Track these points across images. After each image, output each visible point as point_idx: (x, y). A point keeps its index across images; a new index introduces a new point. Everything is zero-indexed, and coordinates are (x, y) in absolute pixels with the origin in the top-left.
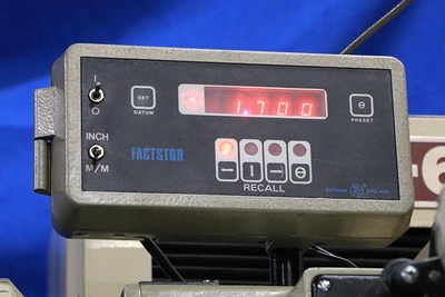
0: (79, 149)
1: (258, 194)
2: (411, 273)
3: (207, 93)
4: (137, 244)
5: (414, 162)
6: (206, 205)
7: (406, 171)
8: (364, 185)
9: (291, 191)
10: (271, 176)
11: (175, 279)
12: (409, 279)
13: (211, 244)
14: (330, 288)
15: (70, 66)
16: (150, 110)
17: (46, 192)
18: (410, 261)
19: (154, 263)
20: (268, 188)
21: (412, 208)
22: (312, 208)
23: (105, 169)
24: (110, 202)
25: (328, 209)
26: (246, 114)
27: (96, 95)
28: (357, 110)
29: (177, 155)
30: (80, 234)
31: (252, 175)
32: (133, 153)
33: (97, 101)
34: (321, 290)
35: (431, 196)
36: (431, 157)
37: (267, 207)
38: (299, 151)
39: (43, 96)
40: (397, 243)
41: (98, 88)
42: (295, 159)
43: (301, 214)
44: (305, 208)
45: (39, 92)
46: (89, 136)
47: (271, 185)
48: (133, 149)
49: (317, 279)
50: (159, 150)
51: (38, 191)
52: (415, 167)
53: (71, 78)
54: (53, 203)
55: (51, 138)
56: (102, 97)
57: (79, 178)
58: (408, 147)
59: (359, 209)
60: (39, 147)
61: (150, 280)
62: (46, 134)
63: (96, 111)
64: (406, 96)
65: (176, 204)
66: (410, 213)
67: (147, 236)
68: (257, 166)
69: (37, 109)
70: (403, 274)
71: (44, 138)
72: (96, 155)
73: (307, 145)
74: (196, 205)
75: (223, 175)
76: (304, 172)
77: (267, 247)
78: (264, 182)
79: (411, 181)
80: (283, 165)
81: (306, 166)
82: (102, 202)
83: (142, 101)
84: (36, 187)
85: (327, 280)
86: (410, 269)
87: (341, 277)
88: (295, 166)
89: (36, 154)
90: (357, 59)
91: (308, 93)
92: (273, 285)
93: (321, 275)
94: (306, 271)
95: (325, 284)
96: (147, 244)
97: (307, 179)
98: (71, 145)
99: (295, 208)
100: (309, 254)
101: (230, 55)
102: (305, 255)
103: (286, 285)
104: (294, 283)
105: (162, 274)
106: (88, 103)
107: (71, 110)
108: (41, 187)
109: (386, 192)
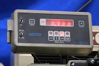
0: (17, 33)
1: (58, 44)
2: (93, 61)
3: (46, 21)
4: (30, 55)
5: (93, 37)
6: (46, 46)
7: (92, 38)
8: (82, 42)
9: (65, 43)
10: (61, 40)
11: (39, 63)
12: (93, 63)
13: (47, 55)
14: (74, 65)
15: (15, 15)
16: (33, 25)
17: (10, 43)
18: (93, 59)
19: (34, 59)
20: (60, 42)
21: (93, 47)
22: (70, 47)
23: (23, 38)
24: (24, 45)
25: (74, 47)
26: (55, 25)
27: (21, 21)
28: (80, 25)
29: (40, 35)
30: (17, 53)
31: (57, 39)
32: (30, 34)
33: (22, 22)
34: (73, 65)
35: (97, 44)
36: (97, 35)
37: (60, 47)
38: (67, 34)
39: (9, 21)
40: (89, 55)
41: (22, 20)
42: (66, 36)
43: (68, 48)
44: (69, 47)
45: (8, 20)
46: (20, 30)
47: (61, 41)
48: (30, 33)
49: (72, 63)
50: (36, 34)
51: (8, 43)
52: (94, 37)
53: (16, 17)
54: (11, 46)
55: (11, 31)
56: (23, 22)
57: (17, 40)
58: (92, 33)
59: (81, 47)
60: (8, 33)
61: (34, 63)
62: (10, 30)
63: (21, 25)
64: (91, 21)
65: (39, 46)
66: (92, 48)
67: (33, 53)
68: (58, 37)
69: (8, 24)
70: (91, 62)
71: (10, 31)
72: (21, 35)
73: (69, 32)
74: (44, 46)
75: (50, 39)
76: (68, 39)
77: (60, 56)
78: (59, 41)
79: (93, 41)
80: (64, 37)
81: (69, 37)
82: (23, 45)
83: (32, 23)
84: (8, 42)
85: (74, 63)
86: (93, 60)
87: (77, 62)
88: (66, 37)
89: (8, 35)
90: (80, 13)
91: (69, 21)
92: (61, 64)
93: (72, 62)
94: (69, 61)
95: (73, 64)
96: (33, 55)
97: (69, 40)
98: (15, 33)
99: (66, 47)
100: (70, 57)
101: (52, 12)
102: (69, 58)
103: (64, 64)
104: (66, 64)
105: (36, 62)
106: (19, 23)
107: (15, 25)
108: (9, 42)
109: (87, 43)
